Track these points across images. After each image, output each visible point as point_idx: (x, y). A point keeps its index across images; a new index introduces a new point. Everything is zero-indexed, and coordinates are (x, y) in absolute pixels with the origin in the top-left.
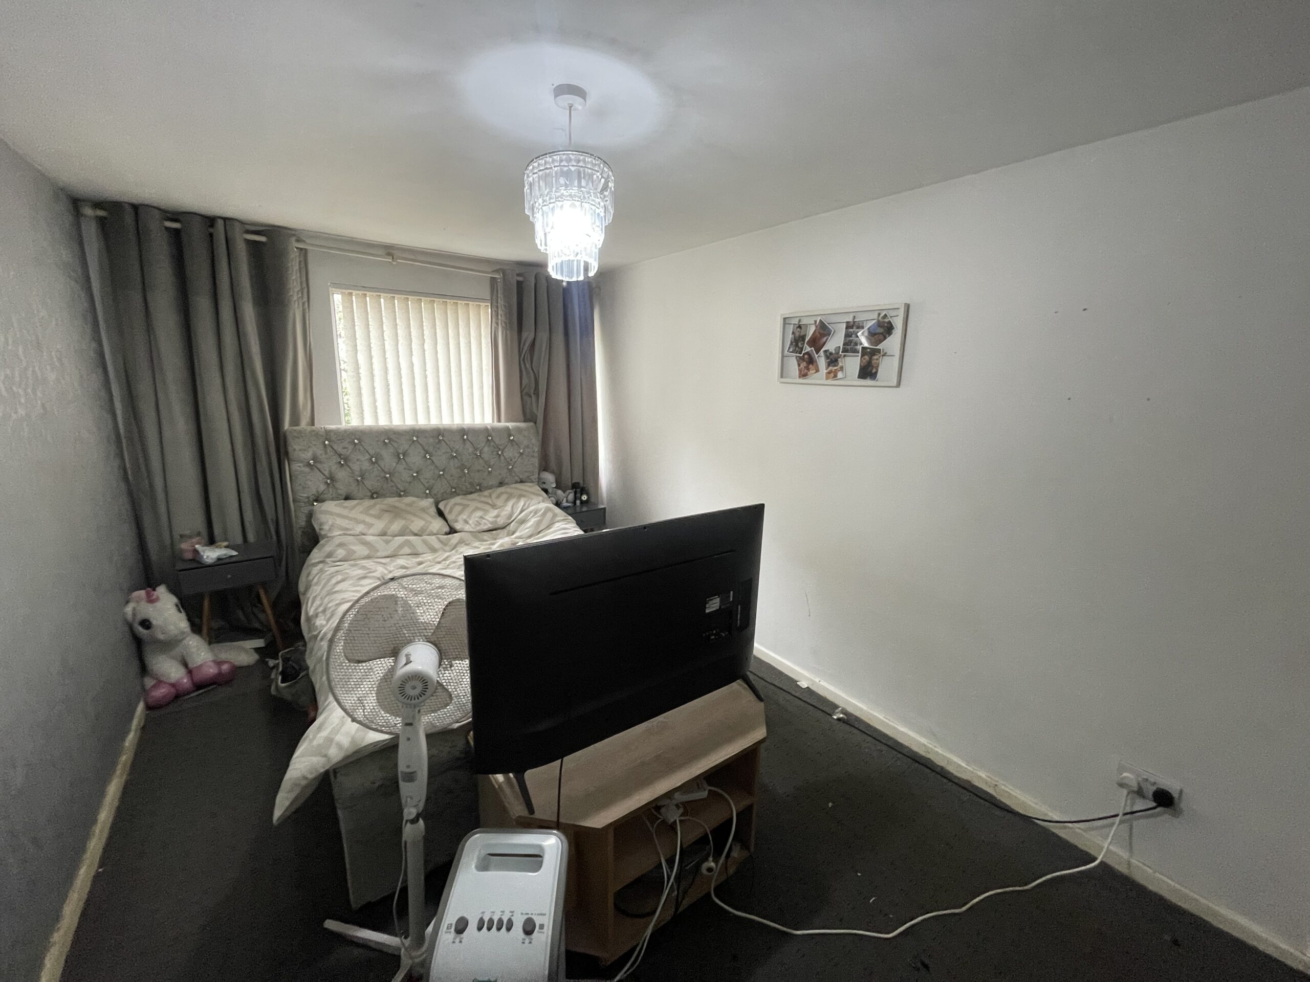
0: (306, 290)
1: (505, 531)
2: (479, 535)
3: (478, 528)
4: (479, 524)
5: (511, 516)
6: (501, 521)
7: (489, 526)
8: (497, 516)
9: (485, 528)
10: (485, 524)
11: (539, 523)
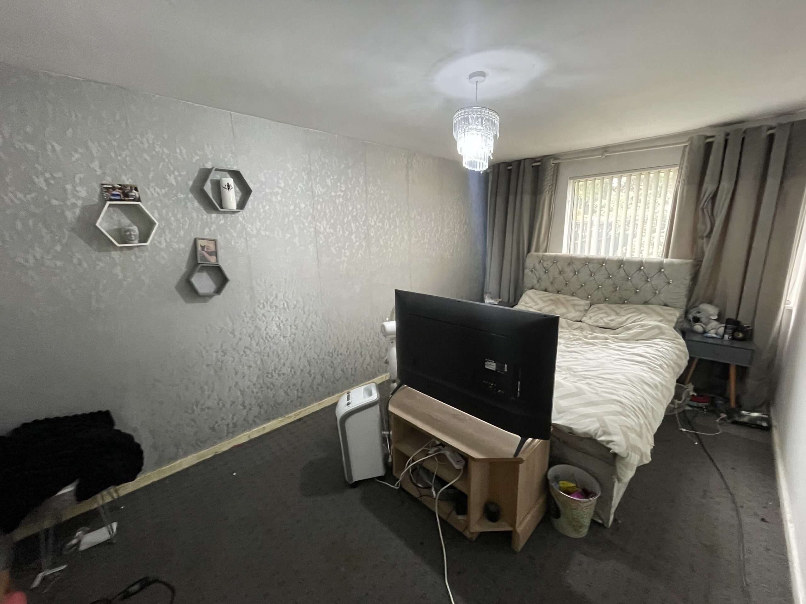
0: (554, 185)
1: (613, 331)
2: (594, 328)
3: (595, 324)
4: (596, 322)
5: (623, 323)
6: (612, 324)
7: (603, 324)
8: (612, 321)
9: (600, 325)
10: (601, 322)
11: (640, 334)
